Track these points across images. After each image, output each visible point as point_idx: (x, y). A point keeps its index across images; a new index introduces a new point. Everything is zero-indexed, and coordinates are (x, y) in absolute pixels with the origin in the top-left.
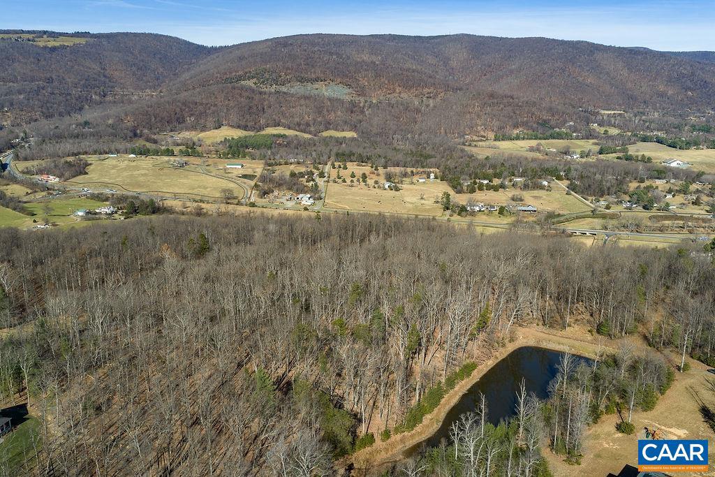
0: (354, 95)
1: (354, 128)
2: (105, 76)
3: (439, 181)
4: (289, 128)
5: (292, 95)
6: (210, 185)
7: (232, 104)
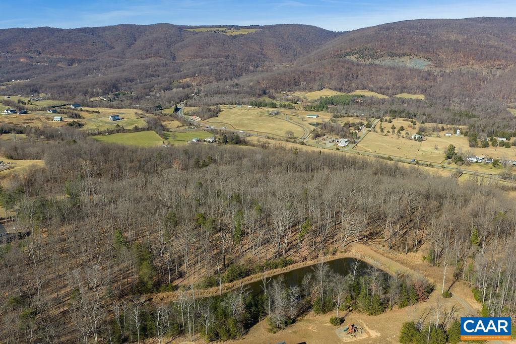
0: (432, 67)
1: (424, 91)
2: (262, 54)
3: (462, 136)
4: (372, 91)
5: (382, 67)
6: (285, 128)
7: (335, 72)
